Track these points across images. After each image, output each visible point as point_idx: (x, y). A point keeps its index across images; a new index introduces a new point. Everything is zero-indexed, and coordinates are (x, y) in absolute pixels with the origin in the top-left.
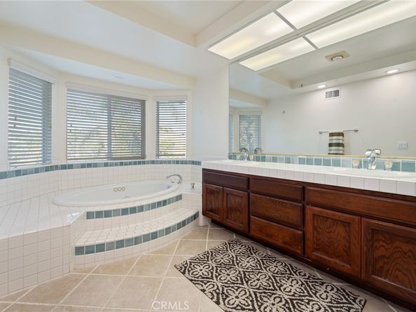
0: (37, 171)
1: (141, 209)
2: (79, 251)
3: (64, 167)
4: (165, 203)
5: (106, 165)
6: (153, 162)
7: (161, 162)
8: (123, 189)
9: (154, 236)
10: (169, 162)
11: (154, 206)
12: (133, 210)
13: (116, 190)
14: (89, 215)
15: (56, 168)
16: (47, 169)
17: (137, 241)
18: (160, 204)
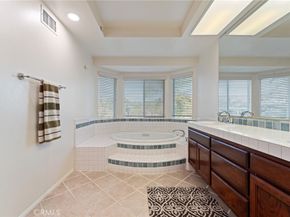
0: (110, 121)
1: (143, 147)
2: (110, 161)
3: (122, 120)
4: (160, 147)
5: (141, 120)
6: (170, 120)
7: (175, 121)
8: (148, 135)
9: (145, 165)
10: (180, 121)
11: (151, 147)
12: (138, 147)
13: (144, 135)
14: (119, 145)
15: (118, 120)
16: (115, 120)
17: (135, 165)
18: (155, 147)
